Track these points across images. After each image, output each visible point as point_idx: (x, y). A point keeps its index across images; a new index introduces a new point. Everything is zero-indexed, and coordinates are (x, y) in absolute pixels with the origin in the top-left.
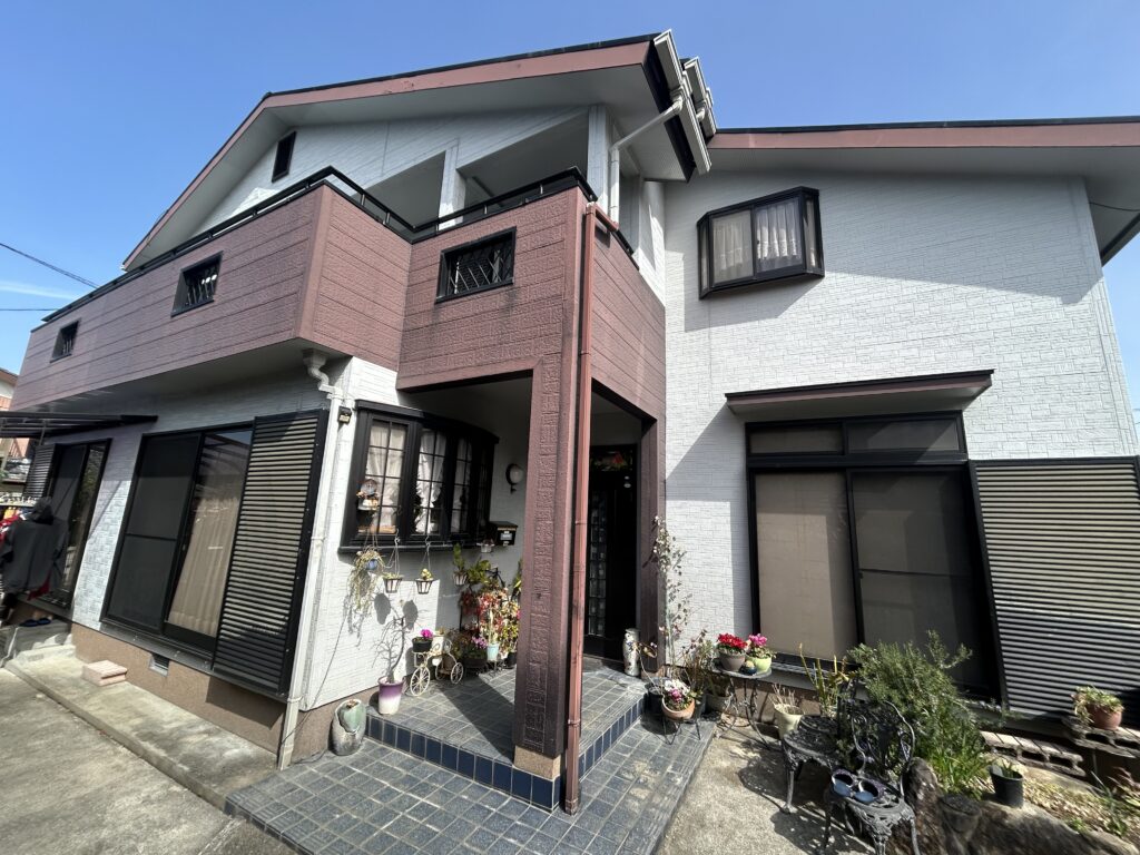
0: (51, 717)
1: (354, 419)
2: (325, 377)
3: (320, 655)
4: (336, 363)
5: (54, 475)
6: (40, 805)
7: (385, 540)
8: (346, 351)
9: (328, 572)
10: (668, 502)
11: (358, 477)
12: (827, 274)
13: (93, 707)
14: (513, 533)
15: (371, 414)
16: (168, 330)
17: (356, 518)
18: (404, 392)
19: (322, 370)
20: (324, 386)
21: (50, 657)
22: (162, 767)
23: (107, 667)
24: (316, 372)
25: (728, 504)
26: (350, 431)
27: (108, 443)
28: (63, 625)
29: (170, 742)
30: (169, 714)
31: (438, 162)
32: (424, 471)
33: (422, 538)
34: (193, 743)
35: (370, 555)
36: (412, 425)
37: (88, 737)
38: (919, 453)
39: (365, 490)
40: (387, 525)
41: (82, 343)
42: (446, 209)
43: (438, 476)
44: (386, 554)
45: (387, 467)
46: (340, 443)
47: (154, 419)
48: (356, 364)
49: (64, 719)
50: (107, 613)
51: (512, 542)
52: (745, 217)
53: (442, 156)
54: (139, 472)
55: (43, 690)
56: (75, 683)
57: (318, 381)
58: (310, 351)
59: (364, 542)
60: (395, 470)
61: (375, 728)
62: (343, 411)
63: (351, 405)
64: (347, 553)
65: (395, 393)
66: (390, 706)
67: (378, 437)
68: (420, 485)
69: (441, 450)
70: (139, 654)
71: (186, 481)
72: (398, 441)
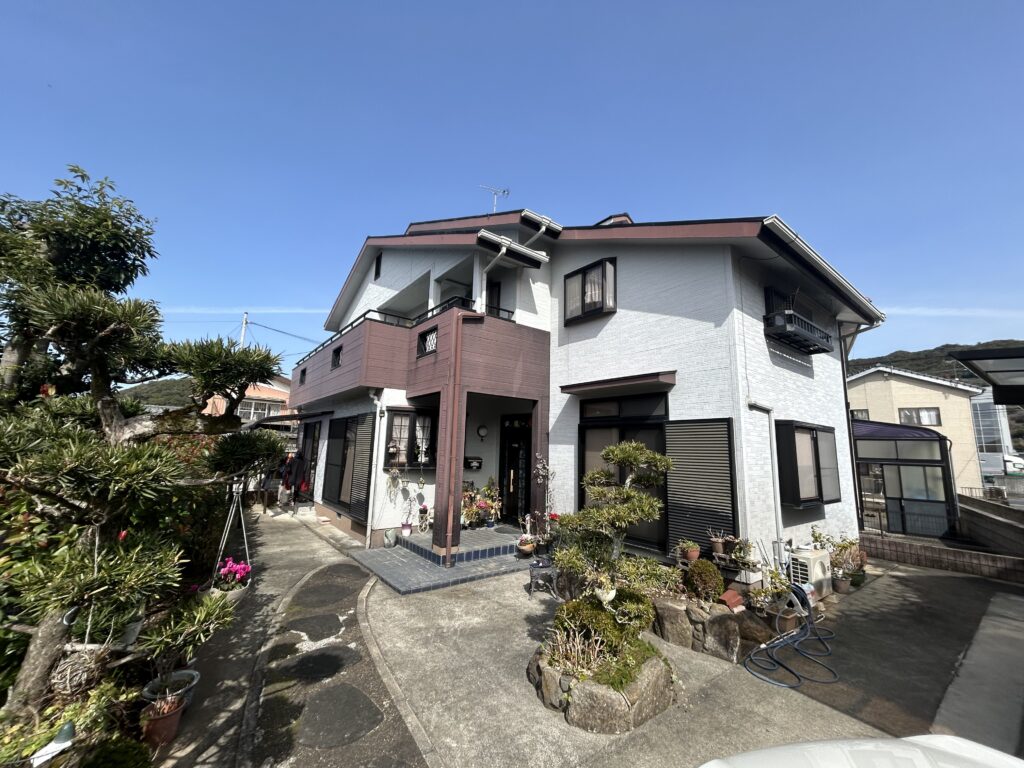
0: (306, 532)
1: (386, 414)
2: (376, 398)
3: (377, 511)
4: (379, 392)
5: (305, 437)
6: (302, 549)
7: (402, 465)
8: (381, 387)
9: (380, 479)
10: (550, 446)
11: (389, 438)
12: (618, 310)
13: (318, 530)
14: (480, 464)
15: (394, 412)
16: (331, 376)
17: (390, 457)
18: (410, 399)
19: (375, 395)
20: (376, 402)
21: (306, 514)
22: (334, 546)
23: (325, 518)
24: (372, 396)
25: (573, 447)
26: (385, 420)
27: (320, 422)
28: (310, 503)
29: (338, 540)
30: (339, 533)
31: (427, 276)
32: (419, 434)
33: (419, 464)
34: (344, 541)
35: (395, 471)
36: (412, 414)
37: (316, 538)
38: (648, 418)
39: (391, 444)
40: (403, 458)
41: (308, 377)
42: (431, 304)
43: (428, 435)
44: (402, 471)
45: (402, 435)
46: (381, 425)
47: (332, 412)
48: (387, 392)
49: (310, 533)
50: (324, 498)
51: (479, 468)
52: (579, 278)
53: (429, 273)
54: (330, 437)
55: (305, 525)
56: (314, 523)
57: (373, 400)
58: (368, 388)
59: (392, 465)
60: (406, 434)
61: (398, 541)
62: (382, 412)
63: (384, 409)
64: (386, 470)
65: (405, 400)
66: (406, 533)
67: (397, 421)
68: (419, 441)
69: (428, 423)
70: (331, 513)
71: (342, 441)
72: (406, 422)
